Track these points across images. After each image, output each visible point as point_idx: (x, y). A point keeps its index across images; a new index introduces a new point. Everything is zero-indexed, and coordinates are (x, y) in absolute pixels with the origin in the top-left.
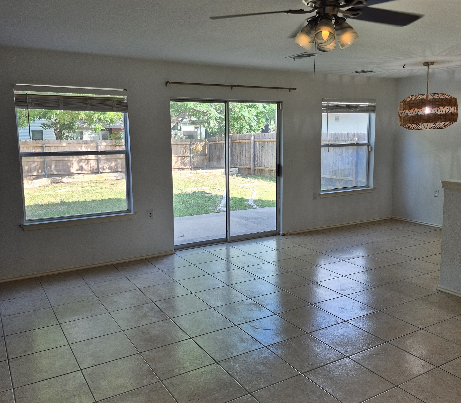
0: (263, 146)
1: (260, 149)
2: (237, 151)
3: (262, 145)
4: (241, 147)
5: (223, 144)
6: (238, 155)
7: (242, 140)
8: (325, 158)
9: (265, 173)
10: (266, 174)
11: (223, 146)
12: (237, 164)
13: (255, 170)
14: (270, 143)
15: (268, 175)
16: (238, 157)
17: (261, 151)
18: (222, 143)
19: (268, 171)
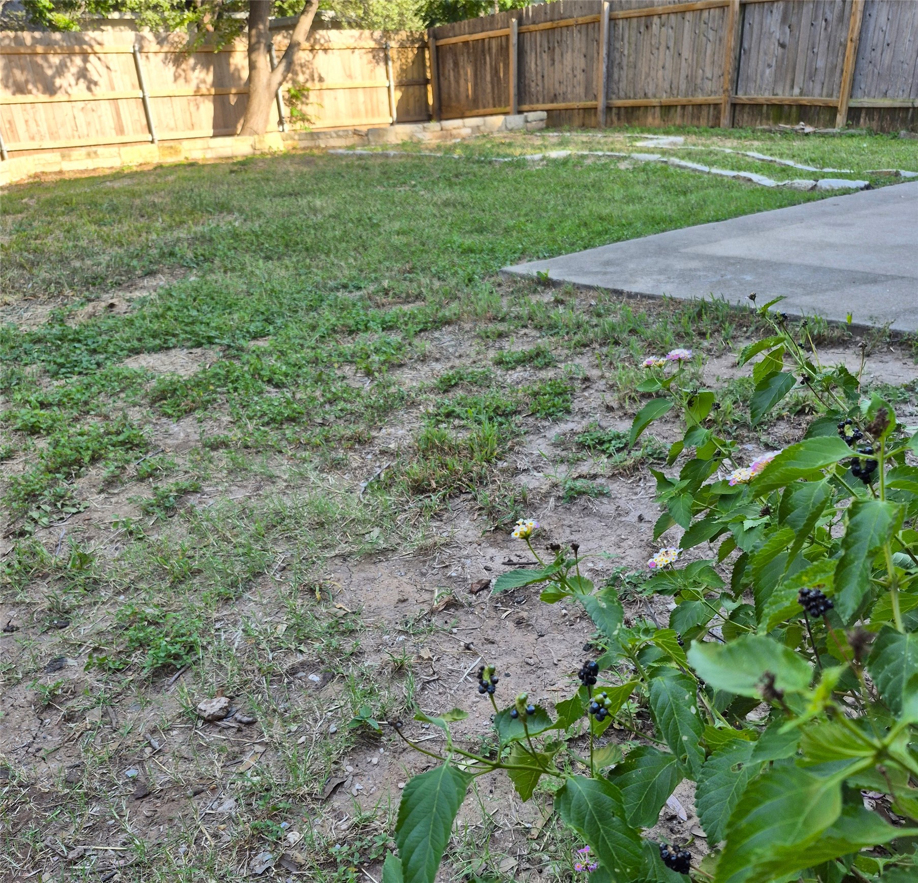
0: (642, 30)
1: (629, 43)
2: (541, 58)
3: (638, 27)
4: (556, 45)
5: (486, 41)
6: (543, 69)
7: (561, 19)
8: (888, 45)
9: (646, 117)
10: (650, 120)
11: (486, 47)
12: (541, 99)
13: (609, 108)
14: (672, 17)
15: (658, 121)
16: (546, 77)
17: (633, 46)
18: (483, 40)
19: (658, 109)
